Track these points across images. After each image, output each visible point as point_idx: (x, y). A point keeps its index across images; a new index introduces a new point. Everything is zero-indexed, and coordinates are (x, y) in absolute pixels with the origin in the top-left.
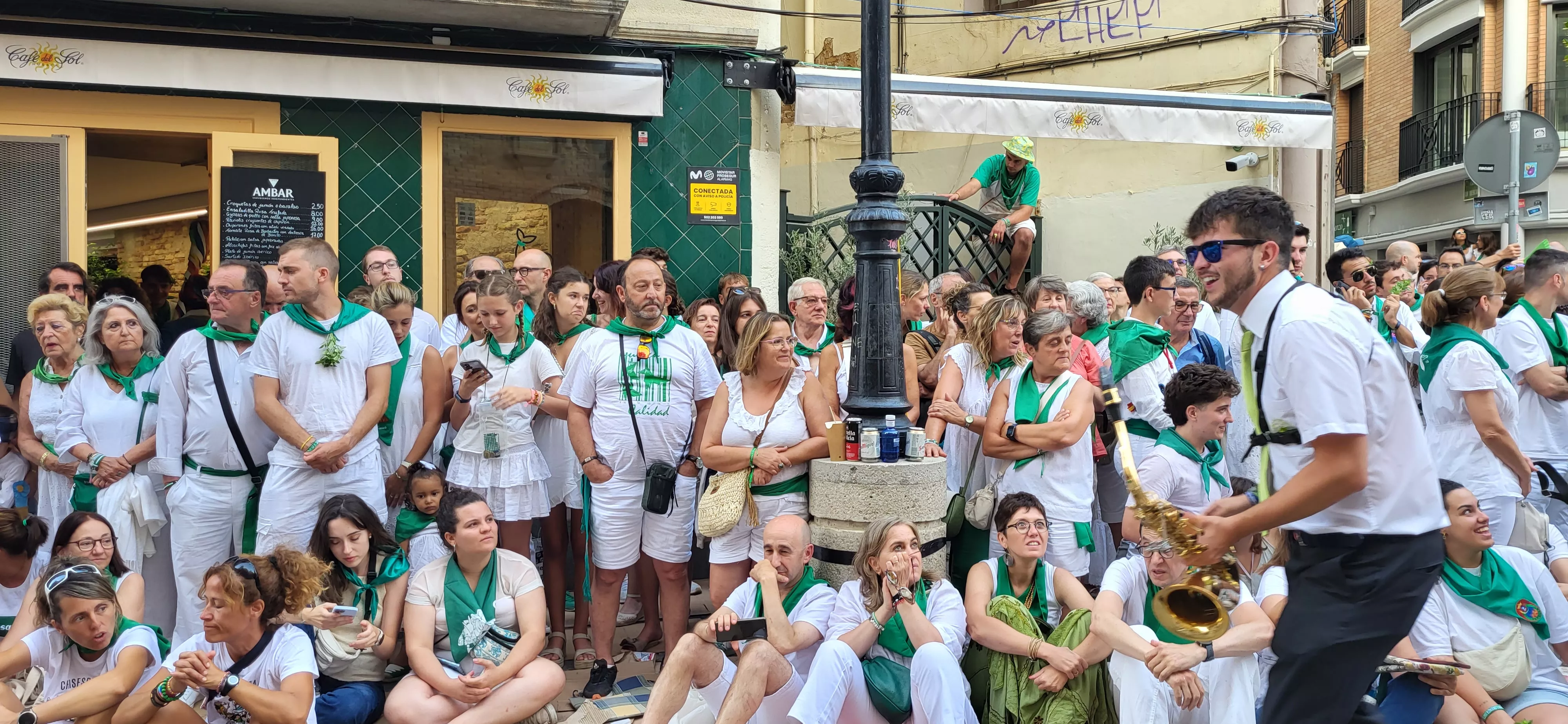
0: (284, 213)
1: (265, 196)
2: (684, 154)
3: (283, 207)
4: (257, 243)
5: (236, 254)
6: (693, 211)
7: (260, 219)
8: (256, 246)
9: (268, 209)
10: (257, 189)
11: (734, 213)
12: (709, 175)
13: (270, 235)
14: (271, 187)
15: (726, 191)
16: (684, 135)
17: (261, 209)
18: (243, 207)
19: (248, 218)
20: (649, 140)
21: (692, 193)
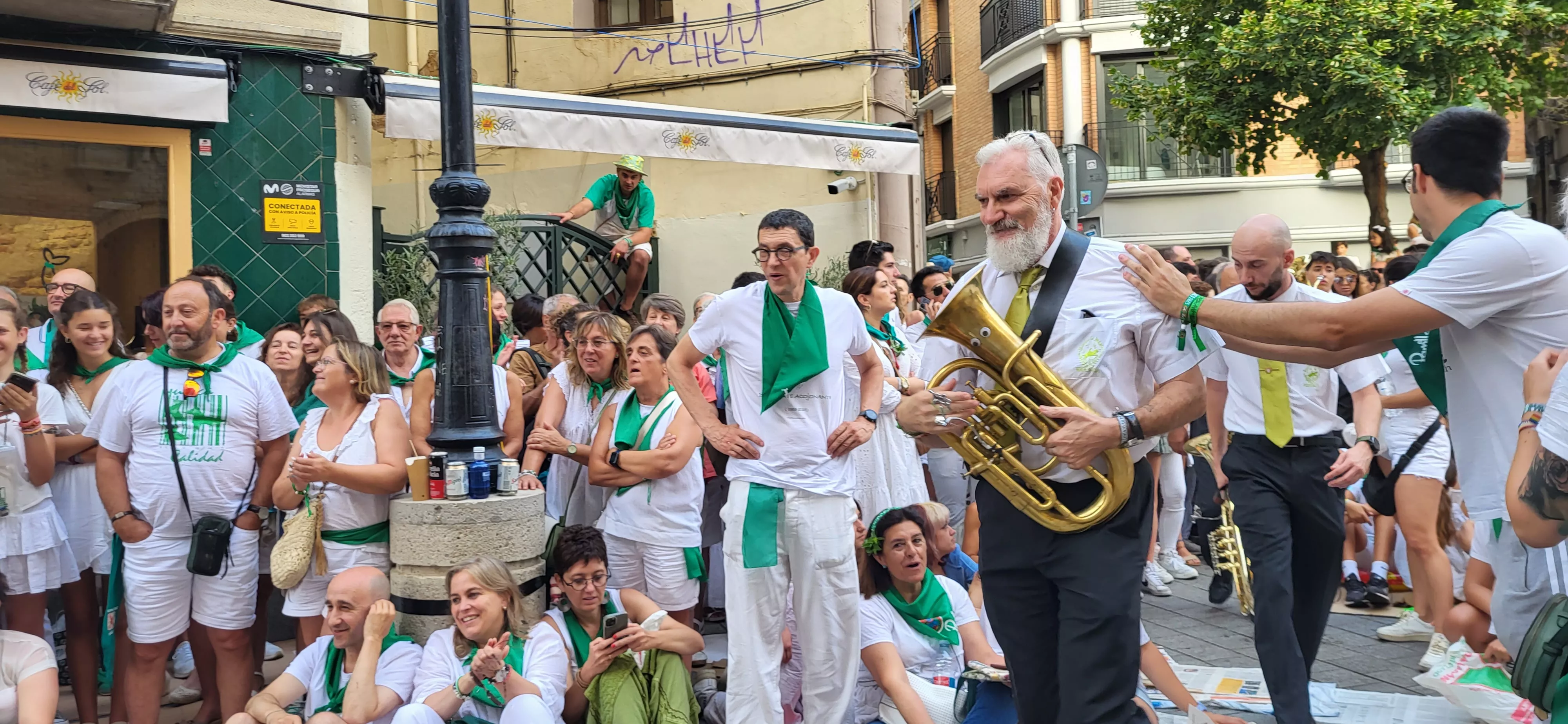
2: (257, 167)
6: (268, 228)
11: (318, 230)
12: (287, 189)
15: (307, 206)
16: (256, 145)
20: (213, 148)
21: (267, 209)
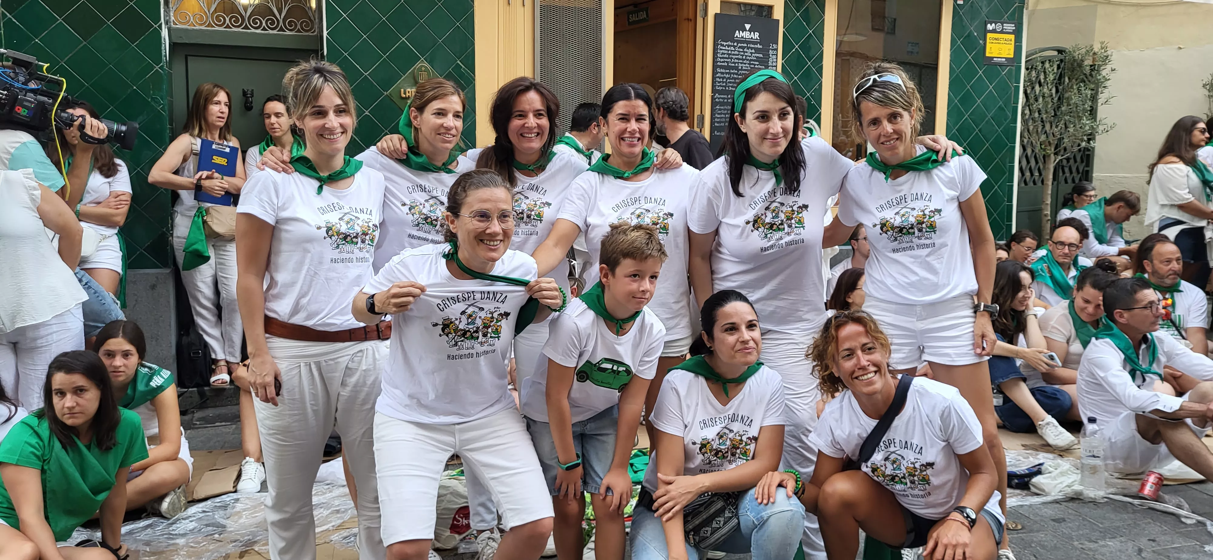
0: (753, 51)
1: (742, 37)
2: (985, 10)
3: (753, 46)
4: (736, 74)
5: (723, 82)
6: (988, 55)
7: (738, 55)
8: (735, 76)
9: (743, 48)
10: (737, 32)
11: (1012, 56)
12: (999, 27)
13: (744, 68)
14: (746, 31)
15: (1008, 40)
17: (740, 47)
18: (728, 46)
19: (731, 54)
21: (988, 41)
